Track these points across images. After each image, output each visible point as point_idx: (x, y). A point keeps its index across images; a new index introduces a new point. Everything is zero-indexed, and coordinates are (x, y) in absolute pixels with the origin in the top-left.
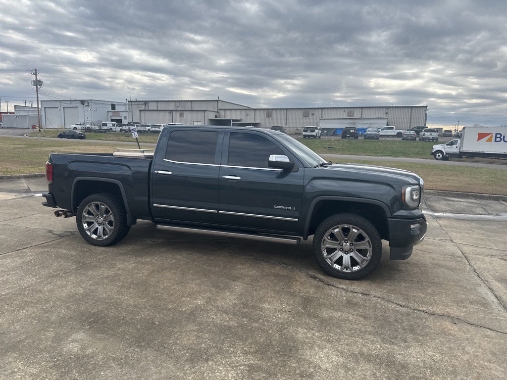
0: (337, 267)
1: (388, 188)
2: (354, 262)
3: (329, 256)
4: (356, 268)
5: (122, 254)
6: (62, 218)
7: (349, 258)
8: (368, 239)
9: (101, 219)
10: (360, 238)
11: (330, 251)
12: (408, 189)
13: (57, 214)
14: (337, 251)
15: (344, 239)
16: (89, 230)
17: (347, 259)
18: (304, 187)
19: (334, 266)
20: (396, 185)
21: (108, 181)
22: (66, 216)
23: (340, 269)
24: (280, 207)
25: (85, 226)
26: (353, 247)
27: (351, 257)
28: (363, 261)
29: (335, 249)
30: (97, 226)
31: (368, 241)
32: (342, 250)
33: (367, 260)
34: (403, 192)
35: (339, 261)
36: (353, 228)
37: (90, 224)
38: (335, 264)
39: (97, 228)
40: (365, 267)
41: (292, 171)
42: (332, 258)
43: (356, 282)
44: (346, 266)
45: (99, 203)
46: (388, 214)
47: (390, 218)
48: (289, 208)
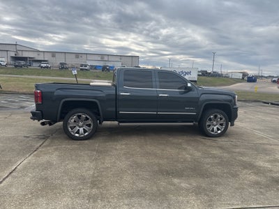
4: (219, 132)
6: (47, 126)
9: (81, 124)
13: (43, 124)
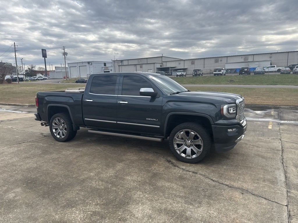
0: (183, 155)
1: (212, 106)
2: (193, 153)
3: (178, 149)
4: (194, 156)
5: (70, 146)
7: (190, 150)
8: (200, 138)
10: (196, 137)
11: (179, 145)
12: (225, 107)
14: (183, 146)
15: (187, 138)
16: (56, 133)
17: (189, 150)
18: (162, 107)
19: (181, 155)
20: (217, 104)
21: (62, 106)
22: (46, 126)
23: (185, 156)
24: (149, 119)
25: (54, 130)
26: (192, 143)
27: (192, 149)
28: (198, 152)
29: (182, 145)
30: (60, 131)
31: (201, 140)
32: (186, 145)
33: (201, 152)
34: (222, 108)
35: (184, 152)
36: (191, 131)
37: (56, 129)
38: (182, 154)
39: (60, 132)
40: (199, 156)
41: (156, 97)
42: (180, 150)
43: (194, 165)
44: (189, 155)
45: (59, 118)
46: (212, 123)
47: (213, 125)
48: (154, 119)
